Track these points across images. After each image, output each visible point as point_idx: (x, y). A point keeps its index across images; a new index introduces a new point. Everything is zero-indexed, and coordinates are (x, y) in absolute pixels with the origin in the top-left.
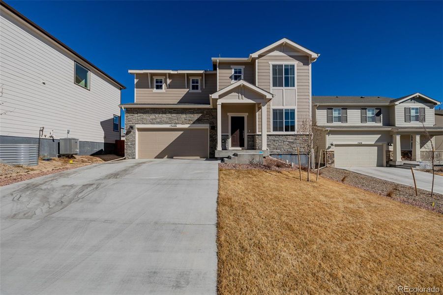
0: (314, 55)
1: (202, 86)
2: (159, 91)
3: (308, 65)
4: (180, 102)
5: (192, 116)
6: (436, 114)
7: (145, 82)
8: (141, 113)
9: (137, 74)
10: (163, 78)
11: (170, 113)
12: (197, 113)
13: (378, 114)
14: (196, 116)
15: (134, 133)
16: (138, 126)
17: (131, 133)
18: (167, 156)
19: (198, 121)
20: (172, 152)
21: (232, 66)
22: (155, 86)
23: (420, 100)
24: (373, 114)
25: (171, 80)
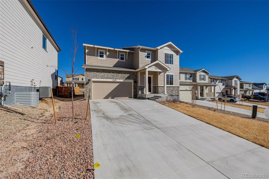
0: (181, 52)
1: (126, 58)
2: (101, 58)
3: (178, 55)
4: (114, 66)
5: (124, 75)
6: (209, 78)
7: (93, 52)
8: (95, 72)
9: (88, 47)
10: (104, 51)
11: (113, 72)
12: (127, 74)
13: (191, 77)
14: (127, 75)
15: (91, 84)
16: (93, 80)
17: (89, 84)
18: (110, 97)
19: (128, 78)
20: (113, 95)
21: (146, 51)
22: (99, 55)
23: (204, 71)
24: (189, 76)
25: (109, 53)
